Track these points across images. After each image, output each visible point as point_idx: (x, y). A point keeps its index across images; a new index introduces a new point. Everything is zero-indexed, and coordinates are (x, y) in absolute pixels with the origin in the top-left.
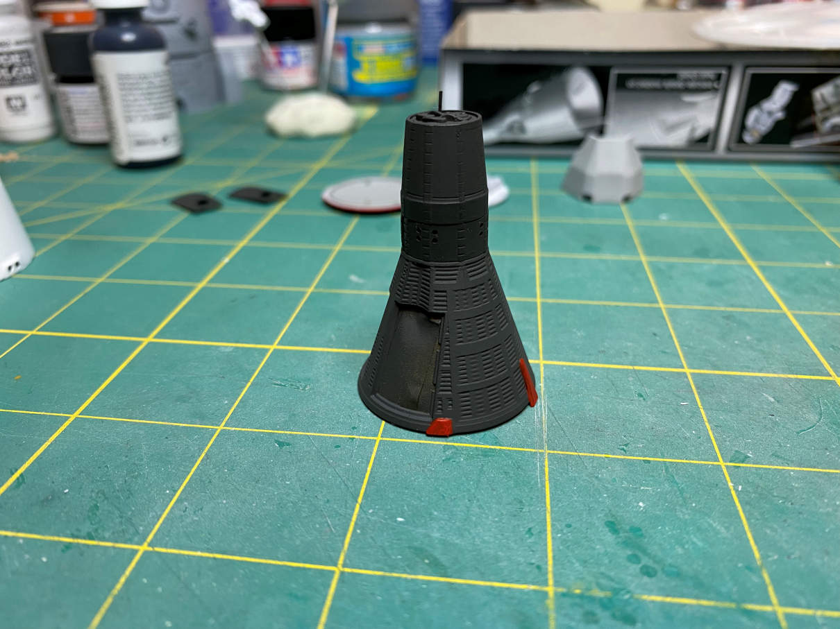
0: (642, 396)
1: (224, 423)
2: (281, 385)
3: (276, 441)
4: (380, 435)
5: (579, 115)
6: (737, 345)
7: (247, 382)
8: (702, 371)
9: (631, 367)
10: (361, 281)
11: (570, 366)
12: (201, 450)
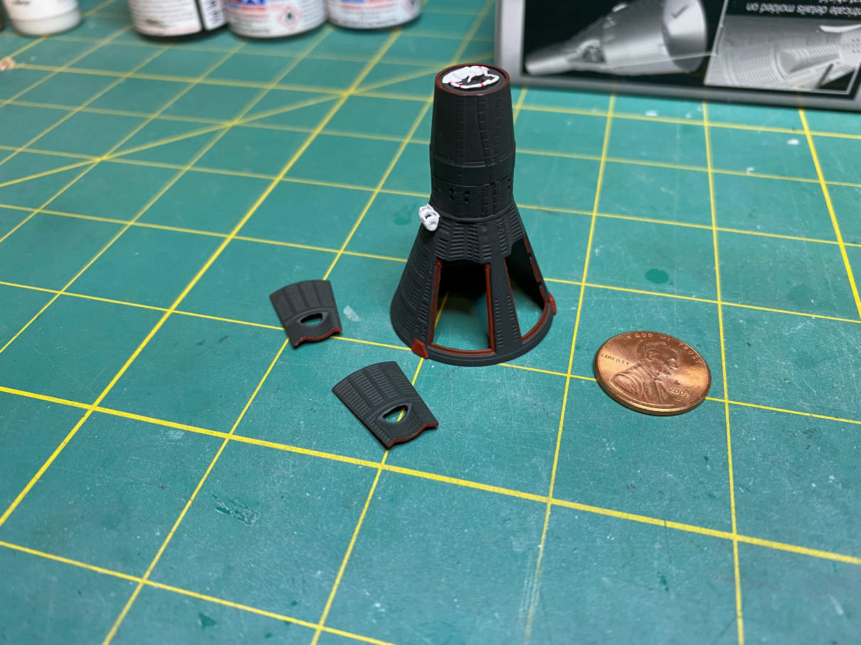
0: (664, 582)
1: (148, 573)
2: (224, 510)
3: (201, 616)
4: (322, 622)
5: (675, 46)
6: (814, 491)
7: (188, 499)
8: (755, 541)
9: (662, 523)
10: (357, 319)
11: (584, 512)
12: (114, 619)
